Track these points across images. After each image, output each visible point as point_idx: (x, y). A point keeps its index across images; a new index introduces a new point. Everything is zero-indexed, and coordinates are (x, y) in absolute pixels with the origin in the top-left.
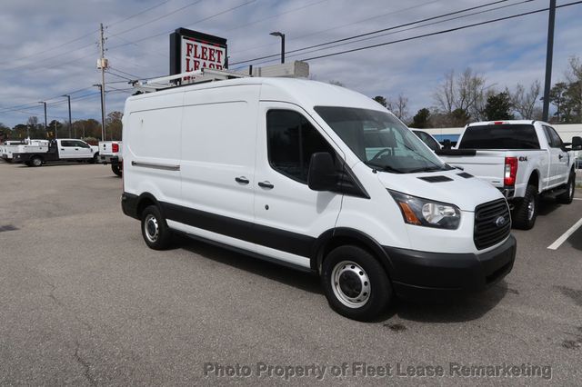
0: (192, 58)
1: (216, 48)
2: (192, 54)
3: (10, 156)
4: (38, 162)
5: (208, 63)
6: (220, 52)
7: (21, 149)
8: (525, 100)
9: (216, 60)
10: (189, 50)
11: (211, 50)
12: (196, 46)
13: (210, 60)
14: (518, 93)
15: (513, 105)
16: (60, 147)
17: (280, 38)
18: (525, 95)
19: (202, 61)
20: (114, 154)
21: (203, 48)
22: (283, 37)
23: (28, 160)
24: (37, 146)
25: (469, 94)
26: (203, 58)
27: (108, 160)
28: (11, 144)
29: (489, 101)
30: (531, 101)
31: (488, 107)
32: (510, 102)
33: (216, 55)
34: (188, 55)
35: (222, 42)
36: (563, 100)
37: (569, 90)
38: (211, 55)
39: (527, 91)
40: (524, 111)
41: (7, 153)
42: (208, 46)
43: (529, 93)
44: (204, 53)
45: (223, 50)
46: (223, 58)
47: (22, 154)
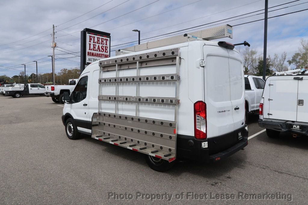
0: (92, 43)
1: (105, 38)
2: (92, 41)
3: (4, 93)
4: (18, 95)
5: (100, 45)
6: (107, 40)
7: (10, 89)
8: (279, 62)
9: (105, 44)
10: (90, 39)
11: (102, 39)
12: (94, 37)
13: (102, 44)
14: (275, 59)
15: (272, 65)
16: (30, 87)
17: (138, 33)
18: (278, 60)
19: (97, 45)
20: (52, 92)
21: (98, 38)
22: (139, 32)
23: (13, 94)
24: (19, 87)
25: (249, 59)
26: (98, 43)
27: (49, 94)
28: (7, 86)
29: (259, 62)
30: (282, 62)
31: (259, 66)
32: (271, 63)
33: (105, 42)
34: (90, 41)
35: (108, 35)
36: (299, 62)
37: (302, 57)
38: (102, 41)
39: (280, 57)
40: (278, 68)
41: (3, 91)
42: (101, 37)
43: (281, 58)
44: (98, 41)
45: (109, 39)
46: (108, 42)
47: (10, 92)
